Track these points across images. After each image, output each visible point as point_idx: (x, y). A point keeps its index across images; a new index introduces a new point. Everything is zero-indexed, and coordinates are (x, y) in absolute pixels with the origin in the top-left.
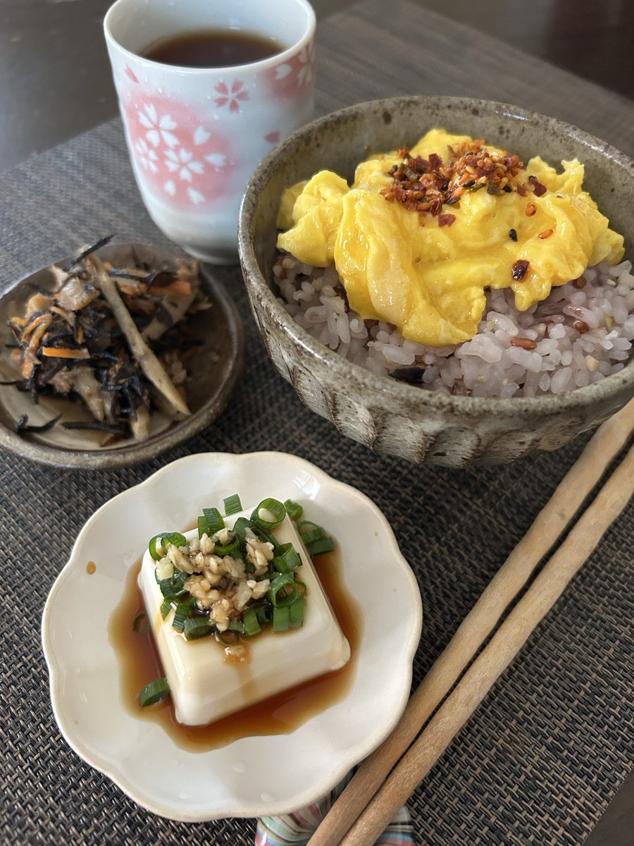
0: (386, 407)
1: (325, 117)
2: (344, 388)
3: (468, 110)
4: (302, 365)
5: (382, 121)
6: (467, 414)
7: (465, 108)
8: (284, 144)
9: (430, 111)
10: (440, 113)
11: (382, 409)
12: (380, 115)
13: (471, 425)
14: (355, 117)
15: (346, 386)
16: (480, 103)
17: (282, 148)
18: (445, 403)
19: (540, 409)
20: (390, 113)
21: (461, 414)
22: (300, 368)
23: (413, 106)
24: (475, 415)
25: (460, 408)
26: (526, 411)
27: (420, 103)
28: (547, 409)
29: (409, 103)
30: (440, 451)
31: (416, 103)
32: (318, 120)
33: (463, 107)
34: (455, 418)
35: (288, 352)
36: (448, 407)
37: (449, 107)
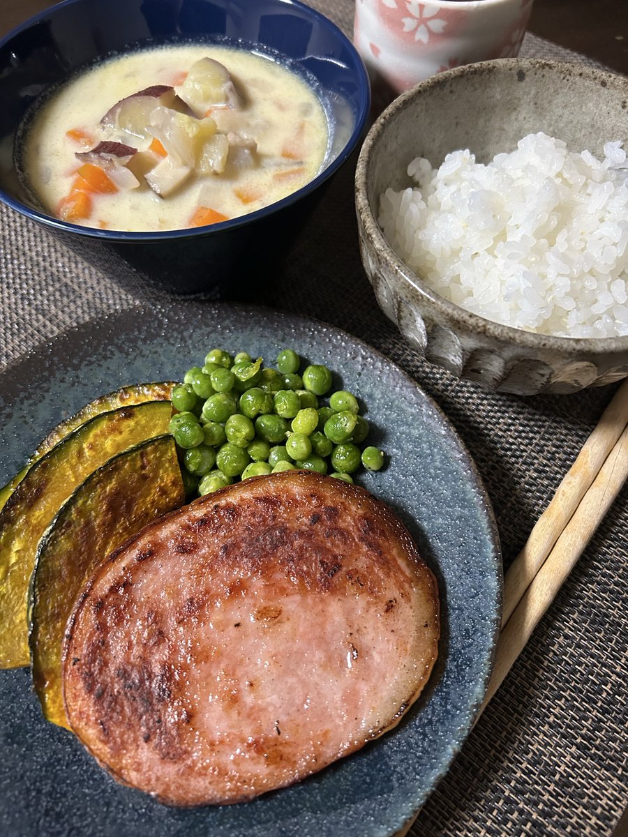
0: (435, 318)
1: (464, 67)
2: (407, 297)
3: (597, 81)
4: (380, 272)
5: (516, 77)
6: (496, 338)
7: (595, 78)
8: (420, 86)
9: (562, 76)
10: (571, 79)
11: (432, 320)
12: (514, 72)
13: (499, 348)
14: (491, 70)
15: (408, 295)
16: (610, 76)
17: (418, 88)
18: (480, 325)
19: (556, 346)
20: (525, 71)
21: (491, 337)
22: (379, 275)
23: (547, 68)
24: (503, 339)
25: (491, 331)
26: (544, 345)
27: (554, 67)
28: (562, 348)
29: (543, 66)
30: (476, 367)
31: (550, 67)
32: (456, 69)
33: (593, 77)
34: (487, 339)
35: (373, 260)
36: (482, 328)
37: (581, 75)
